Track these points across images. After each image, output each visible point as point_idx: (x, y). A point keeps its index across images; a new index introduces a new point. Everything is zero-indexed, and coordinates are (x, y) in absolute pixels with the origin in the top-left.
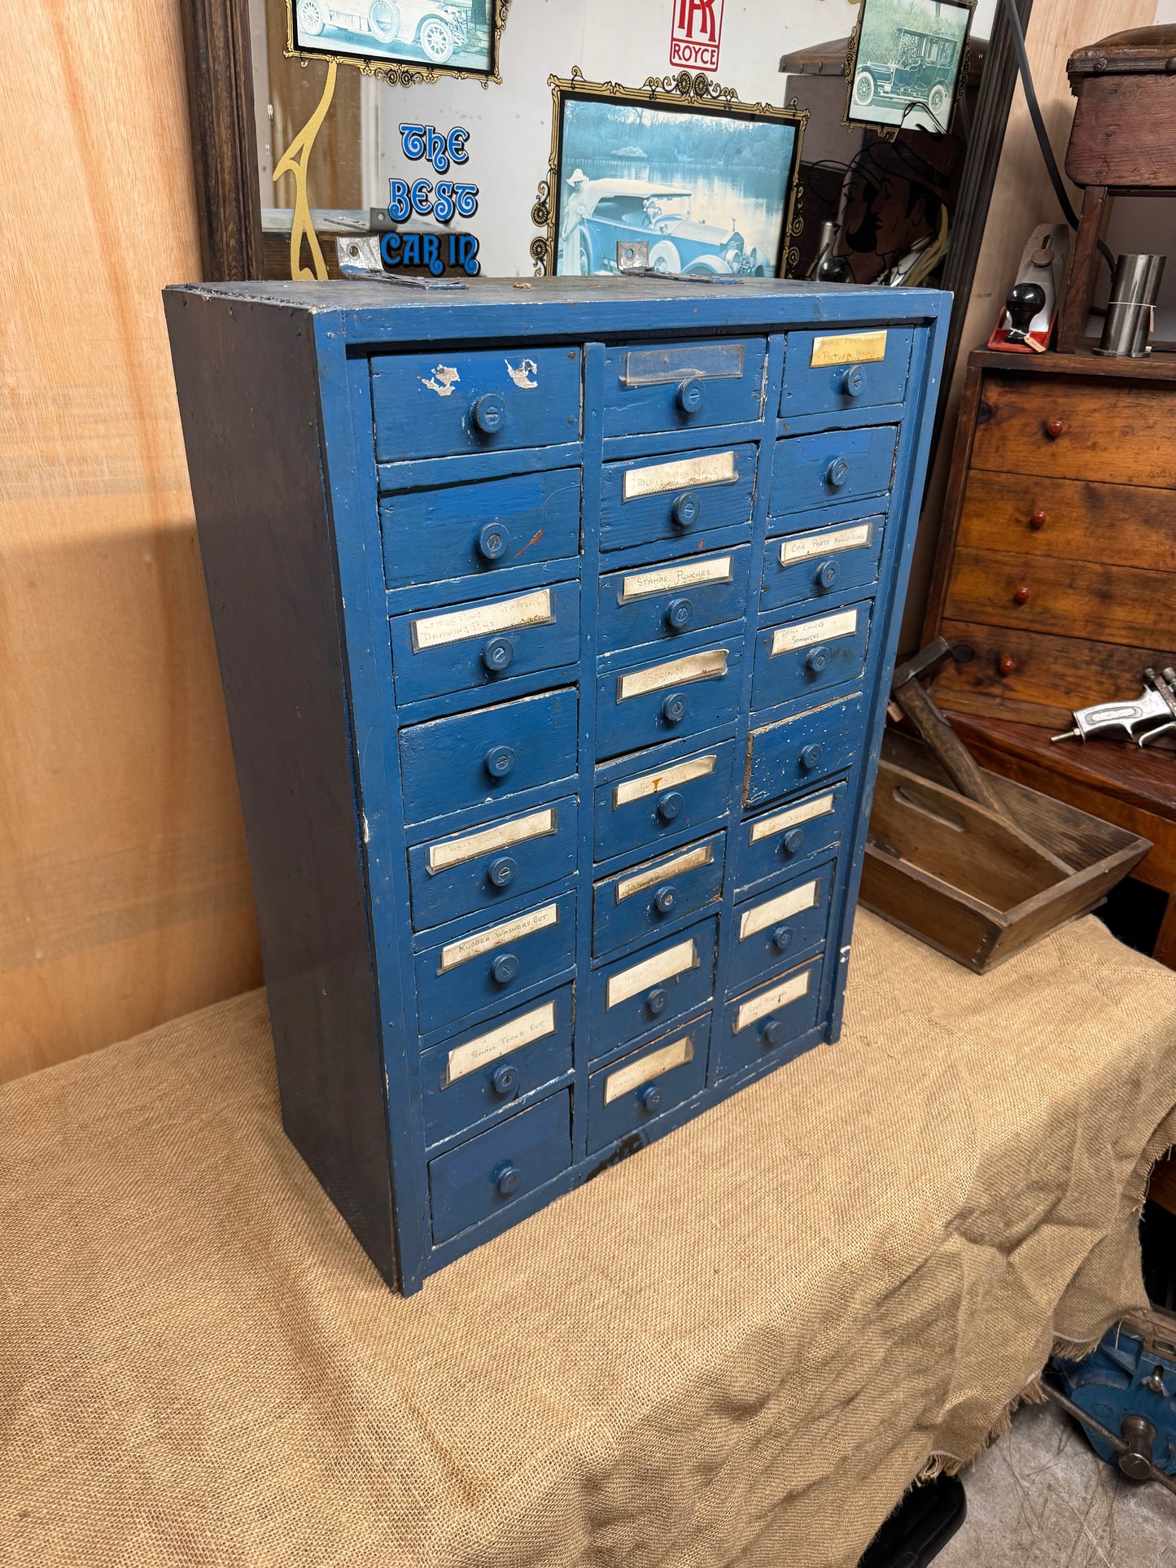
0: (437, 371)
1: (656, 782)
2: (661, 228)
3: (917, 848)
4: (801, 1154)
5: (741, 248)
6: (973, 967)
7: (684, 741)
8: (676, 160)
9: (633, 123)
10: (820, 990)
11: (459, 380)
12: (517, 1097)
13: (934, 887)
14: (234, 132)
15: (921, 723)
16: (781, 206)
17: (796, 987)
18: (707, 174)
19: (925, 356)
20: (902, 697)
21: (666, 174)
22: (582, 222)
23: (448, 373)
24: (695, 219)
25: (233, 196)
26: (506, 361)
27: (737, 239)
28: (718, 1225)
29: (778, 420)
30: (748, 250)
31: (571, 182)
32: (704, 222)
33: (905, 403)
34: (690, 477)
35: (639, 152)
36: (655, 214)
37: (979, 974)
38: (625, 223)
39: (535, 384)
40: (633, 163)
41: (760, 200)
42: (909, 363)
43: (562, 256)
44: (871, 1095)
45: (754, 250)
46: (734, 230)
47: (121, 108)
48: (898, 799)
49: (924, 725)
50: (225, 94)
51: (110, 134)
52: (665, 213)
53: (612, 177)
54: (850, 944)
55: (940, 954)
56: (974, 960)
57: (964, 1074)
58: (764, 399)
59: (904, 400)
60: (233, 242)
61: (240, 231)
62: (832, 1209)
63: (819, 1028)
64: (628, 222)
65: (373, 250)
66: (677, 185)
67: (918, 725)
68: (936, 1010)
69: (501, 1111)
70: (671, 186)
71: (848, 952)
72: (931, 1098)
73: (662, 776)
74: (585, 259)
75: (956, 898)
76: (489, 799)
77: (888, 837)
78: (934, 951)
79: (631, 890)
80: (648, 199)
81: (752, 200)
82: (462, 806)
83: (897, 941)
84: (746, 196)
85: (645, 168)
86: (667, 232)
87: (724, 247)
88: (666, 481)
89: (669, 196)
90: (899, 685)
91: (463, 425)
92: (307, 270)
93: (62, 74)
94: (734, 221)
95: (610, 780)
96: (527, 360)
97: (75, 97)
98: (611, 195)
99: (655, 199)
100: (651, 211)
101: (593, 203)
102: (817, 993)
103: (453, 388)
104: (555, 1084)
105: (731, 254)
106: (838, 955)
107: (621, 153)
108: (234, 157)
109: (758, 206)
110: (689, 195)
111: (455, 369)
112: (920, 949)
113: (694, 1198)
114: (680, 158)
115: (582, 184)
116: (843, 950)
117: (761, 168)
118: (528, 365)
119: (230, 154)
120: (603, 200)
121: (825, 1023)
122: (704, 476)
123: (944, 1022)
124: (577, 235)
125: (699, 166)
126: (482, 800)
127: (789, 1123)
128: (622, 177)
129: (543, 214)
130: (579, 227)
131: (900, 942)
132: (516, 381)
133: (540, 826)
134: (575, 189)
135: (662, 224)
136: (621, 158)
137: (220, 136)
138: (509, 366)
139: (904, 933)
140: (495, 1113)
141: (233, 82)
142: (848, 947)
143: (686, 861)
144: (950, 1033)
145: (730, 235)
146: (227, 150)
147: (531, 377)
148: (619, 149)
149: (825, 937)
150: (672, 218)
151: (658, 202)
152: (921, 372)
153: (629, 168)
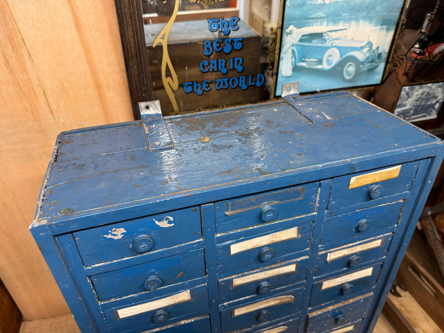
0: (112, 231)
2: (331, 44)
5: (371, 47)
8: (341, 15)
9: (320, 4)
11: (126, 232)
14: (134, 33)
16: (394, 28)
18: (357, 19)
19: (426, 171)
20: (424, 222)
21: (335, 22)
22: (293, 45)
23: (119, 230)
24: (349, 38)
25: (135, 56)
26: (154, 220)
27: (370, 44)
29: (326, 211)
30: (374, 48)
31: (288, 31)
32: (353, 39)
33: (410, 191)
34: (270, 241)
35: (322, 15)
36: (328, 39)
38: (313, 43)
39: (173, 224)
40: (319, 20)
41: (383, 27)
42: (415, 175)
43: (282, 59)
45: (378, 48)
46: (368, 40)
47: (95, 26)
48: (410, 270)
50: (130, 20)
51: (92, 35)
52: (333, 38)
53: (308, 26)
58: (317, 206)
59: (410, 189)
60: (136, 72)
61: (138, 68)
64: (315, 43)
65: (157, 106)
66: (341, 26)
70: (337, 27)
74: (293, 59)
77: (403, 281)
80: (325, 33)
81: (379, 27)
84: (376, 25)
85: (325, 21)
86: (334, 45)
87: (362, 48)
88: (256, 244)
89: (336, 31)
90: (424, 215)
91: (131, 247)
92: (169, 78)
93: (72, 17)
94: (369, 36)
96: (167, 217)
97: (77, 25)
98: (308, 33)
99: (329, 33)
100: (326, 38)
101: (299, 37)
103: (123, 235)
105: (365, 50)
107: (313, 16)
108: (135, 42)
109: (382, 29)
110: (346, 29)
111: (123, 228)
114: (343, 14)
115: (293, 31)
117: (385, 13)
118: (167, 219)
119: (133, 41)
120: (303, 36)
122: (279, 239)
124: (290, 51)
125: (353, 16)
128: (313, 26)
129: (274, 45)
130: (291, 48)
132: (161, 226)
134: (290, 33)
135: (332, 42)
136: (313, 18)
137: (128, 35)
138: (156, 221)
141: (133, 15)
145: (366, 42)
146: (132, 40)
147: (170, 222)
148: (312, 15)
150: (337, 39)
151: (330, 34)
152: (423, 178)
153: (317, 22)
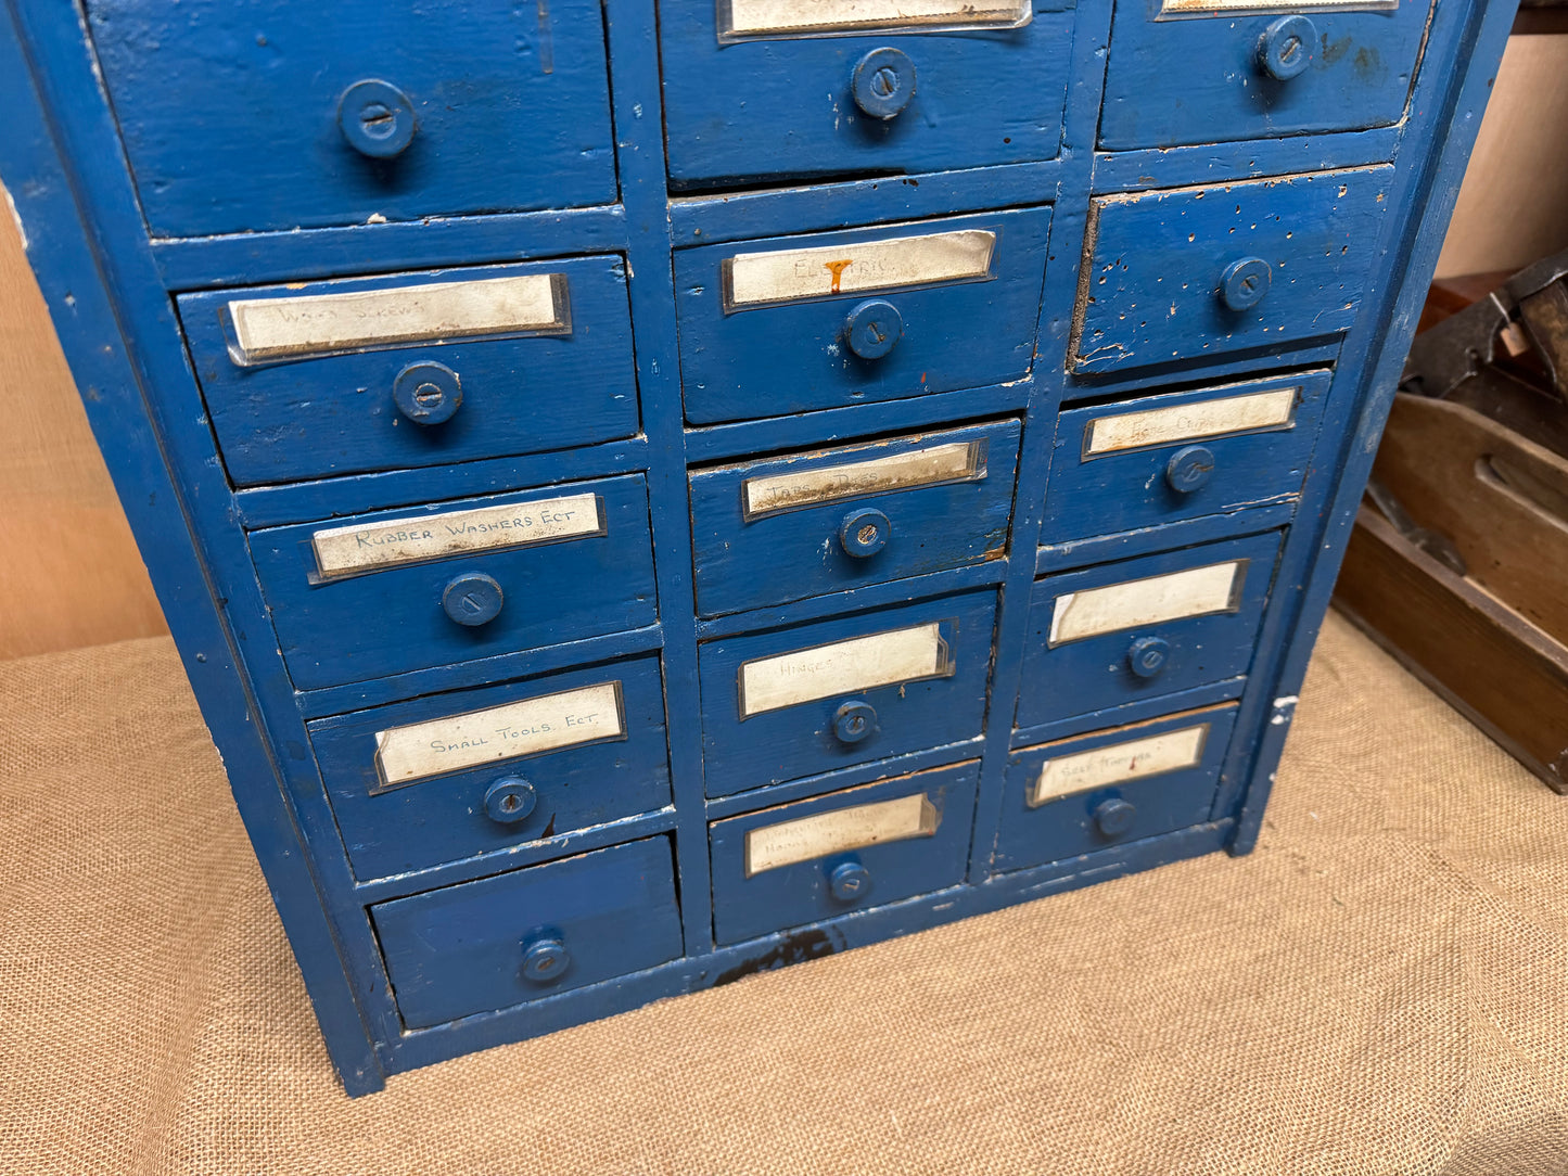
1: (837, 269)
3: (1498, 563)
4: (1103, 1040)
6: (1550, 779)
7: (913, 182)
10: (1224, 763)
12: (548, 833)
13: (1502, 625)
15: (1555, 357)
17: (1176, 750)
20: (1530, 313)
28: (900, 1130)
37: (1558, 792)
44: (1276, 965)
48: (1482, 477)
49: (1561, 360)
54: (1296, 693)
55: (1492, 744)
56: (1553, 767)
57: (1473, 968)
62: (1121, 1161)
63: (1214, 826)
67: (1550, 361)
68: (1452, 839)
69: (514, 850)
71: (1290, 709)
72: (1393, 999)
73: (853, 256)
75: (1541, 651)
76: (375, 217)
77: (1451, 538)
78: (1481, 735)
79: (780, 499)
82: (306, 220)
83: (1416, 707)
90: (1532, 292)
95: (708, 237)
102: (1218, 768)
104: (633, 824)
106: (1270, 711)
112: (1455, 727)
113: (880, 1067)
116: (1280, 703)
121: (1228, 820)
123: (1459, 865)
126: (357, 216)
127: (1104, 976)
131: (1422, 710)
133: (526, 310)
139: (1432, 696)
140: (504, 851)
142: (1292, 699)
143: (914, 465)
144: (1467, 887)
149: (1248, 673)
